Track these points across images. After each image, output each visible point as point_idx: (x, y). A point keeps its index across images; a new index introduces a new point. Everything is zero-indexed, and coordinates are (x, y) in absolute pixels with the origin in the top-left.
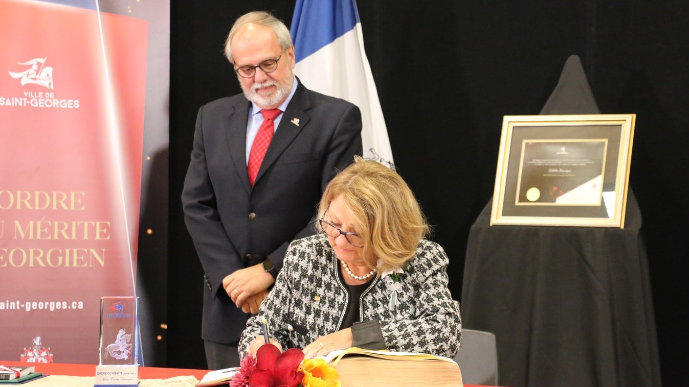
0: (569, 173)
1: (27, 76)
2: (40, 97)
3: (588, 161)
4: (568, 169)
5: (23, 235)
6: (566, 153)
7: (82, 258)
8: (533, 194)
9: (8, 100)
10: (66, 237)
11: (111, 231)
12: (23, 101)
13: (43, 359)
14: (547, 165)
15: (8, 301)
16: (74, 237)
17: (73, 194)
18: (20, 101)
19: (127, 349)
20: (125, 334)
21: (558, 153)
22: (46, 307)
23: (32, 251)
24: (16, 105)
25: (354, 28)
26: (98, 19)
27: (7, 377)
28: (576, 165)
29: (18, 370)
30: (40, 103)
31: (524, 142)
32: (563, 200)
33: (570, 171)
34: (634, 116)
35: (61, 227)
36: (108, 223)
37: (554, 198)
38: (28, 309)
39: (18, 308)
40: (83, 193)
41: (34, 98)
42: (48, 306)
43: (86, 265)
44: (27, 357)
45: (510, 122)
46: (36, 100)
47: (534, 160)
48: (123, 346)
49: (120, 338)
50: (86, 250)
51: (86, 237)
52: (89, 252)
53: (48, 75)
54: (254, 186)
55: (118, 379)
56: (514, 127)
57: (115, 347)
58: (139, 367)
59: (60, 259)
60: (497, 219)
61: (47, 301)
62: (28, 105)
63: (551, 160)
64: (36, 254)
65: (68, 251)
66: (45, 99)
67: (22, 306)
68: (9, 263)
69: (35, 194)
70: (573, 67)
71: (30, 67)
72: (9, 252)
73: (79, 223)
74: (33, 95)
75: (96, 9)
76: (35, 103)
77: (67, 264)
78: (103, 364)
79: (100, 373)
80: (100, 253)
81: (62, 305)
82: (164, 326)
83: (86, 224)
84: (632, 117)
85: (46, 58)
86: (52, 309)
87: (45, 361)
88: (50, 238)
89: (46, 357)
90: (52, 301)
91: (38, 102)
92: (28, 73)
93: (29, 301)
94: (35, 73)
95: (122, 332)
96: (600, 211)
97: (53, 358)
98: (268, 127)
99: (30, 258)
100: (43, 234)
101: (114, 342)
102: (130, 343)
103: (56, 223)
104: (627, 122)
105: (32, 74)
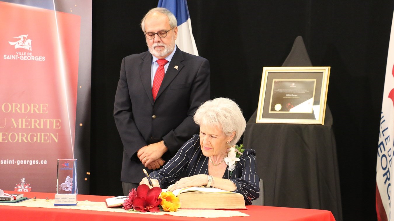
0: (296, 97)
1: (18, 44)
2: (25, 55)
3: (306, 90)
4: (296, 95)
5: (16, 126)
6: (295, 86)
7: (46, 138)
8: (278, 107)
9: (8, 56)
10: (38, 127)
11: (61, 124)
12: (16, 57)
13: (26, 189)
14: (285, 92)
15: (8, 160)
16: (42, 127)
17: (41, 105)
18: (14, 57)
19: (71, 186)
20: (70, 178)
21: (291, 86)
22: (28, 163)
23: (20, 134)
24: (12, 59)
25: (187, 21)
26: (55, 14)
27: (9, 199)
28: (300, 92)
29: (15, 196)
30: (25, 58)
31: (274, 80)
32: (293, 110)
33: (297, 95)
34: (330, 67)
35: (35, 122)
36: (60, 120)
37: (289, 109)
38: (18, 164)
39: (13, 163)
40: (47, 105)
41: (22, 55)
42: (29, 162)
43: (48, 142)
44: (18, 189)
45: (266, 70)
46: (23, 56)
47: (279, 90)
48: (69, 184)
49: (67, 180)
50: (48, 134)
51: (48, 127)
52: (50, 135)
53: (29, 44)
54: (155, 101)
55: (66, 201)
56: (268, 73)
57: (64, 185)
58: (77, 195)
59: (35, 138)
60: (259, 119)
61: (28, 160)
62: (19, 59)
63: (287, 90)
64: (23, 135)
65: (39, 134)
66: (28, 56)
67: (15, 162)
68: (8, 140)
69: (22, 105)
70: (299, 43)
71: (20, 39)
72: (8, 135)
73: (45, 120)
74: (21, 54)
75: (54, 10)
76: (22, 58)
77: (39, 141)
78: (58, 193)
79: (57, 198)
80: (55, 136)
81: (36, 162)
82: (88, 173)
83: (48, 120)
84: (329, 68)
85: (28, 35)
86: (31, 164)
87: (27, 191)
88: (29, 127)
89: (28, 188)
90: (31, 160)
91: (24, 58)
92: (19, 42)
93: (19, 160)
94: (22, 42)
95: (68, 177)
96: (311, 116)
97: (31, 189)
98: (162, 69)
99: (19, 138)
100: (26, 125)
101: (64, 182)
102: (72, 183)
103: (33, 120)
104: (326, 71)
105: (21, 43)
